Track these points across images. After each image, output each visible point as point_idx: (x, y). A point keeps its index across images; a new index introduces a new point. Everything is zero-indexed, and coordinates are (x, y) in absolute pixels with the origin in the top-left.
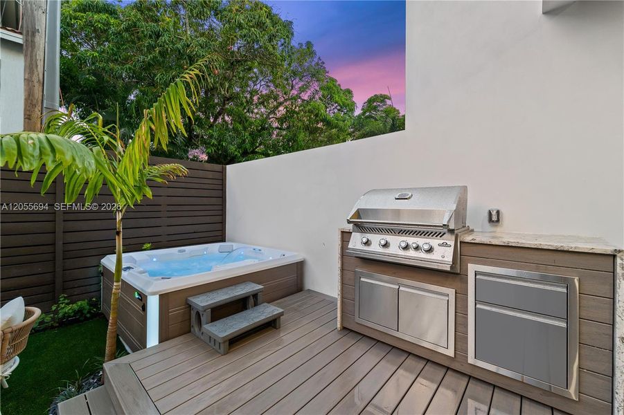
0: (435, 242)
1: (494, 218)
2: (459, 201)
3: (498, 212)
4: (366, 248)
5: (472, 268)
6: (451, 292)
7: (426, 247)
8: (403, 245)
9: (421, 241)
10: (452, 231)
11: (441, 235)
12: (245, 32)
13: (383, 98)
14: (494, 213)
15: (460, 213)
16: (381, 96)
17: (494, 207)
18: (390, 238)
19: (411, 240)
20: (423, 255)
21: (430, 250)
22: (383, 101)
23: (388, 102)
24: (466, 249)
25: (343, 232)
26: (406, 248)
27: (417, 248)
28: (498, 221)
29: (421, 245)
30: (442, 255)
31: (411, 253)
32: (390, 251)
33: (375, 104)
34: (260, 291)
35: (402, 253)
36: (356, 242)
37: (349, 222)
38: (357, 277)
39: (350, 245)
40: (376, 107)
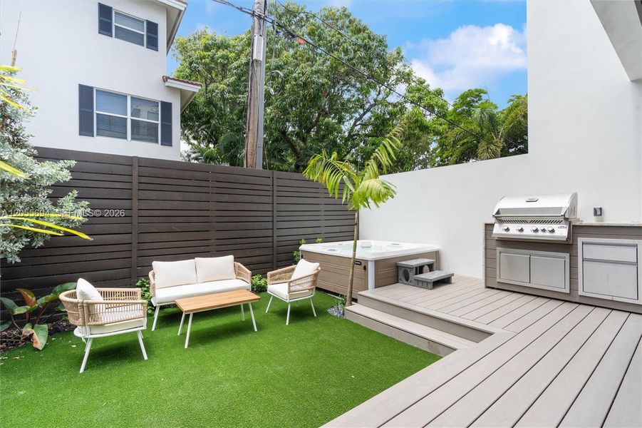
0: (555, 227)
1: (599, 213)
2: (572, 202)
3: (601, 209)
4: (506, 233)
5: (580, 240)
6: (567, 255)
7: (550, 229)
8: (534, 229)
9: (546, 226)
10: (567, 219)
11: (560, 222)
13: (478, 93)
14: (598, 209)
15: (573, 209)
16: (476, 90)
17: (598, 206)
18: (523, 226)
19: (540, 227)
20: (547, 234)
21: (553, 231)
22: (479, 96)
23: (484, 97)
24: (577, 230)
25: (486, 224)
26: (536, 231)
27: (544, 230)
28: (601, 215)
29: (546, 229)
30: (561, 232)
31: (540, 233)
32: (524, 233)
33: (468, 99)
35: (533, 234)
36: (498, 230)
37: (493, 217)
38: (498, 252)
39: (494, 232)
40: (470, 102)
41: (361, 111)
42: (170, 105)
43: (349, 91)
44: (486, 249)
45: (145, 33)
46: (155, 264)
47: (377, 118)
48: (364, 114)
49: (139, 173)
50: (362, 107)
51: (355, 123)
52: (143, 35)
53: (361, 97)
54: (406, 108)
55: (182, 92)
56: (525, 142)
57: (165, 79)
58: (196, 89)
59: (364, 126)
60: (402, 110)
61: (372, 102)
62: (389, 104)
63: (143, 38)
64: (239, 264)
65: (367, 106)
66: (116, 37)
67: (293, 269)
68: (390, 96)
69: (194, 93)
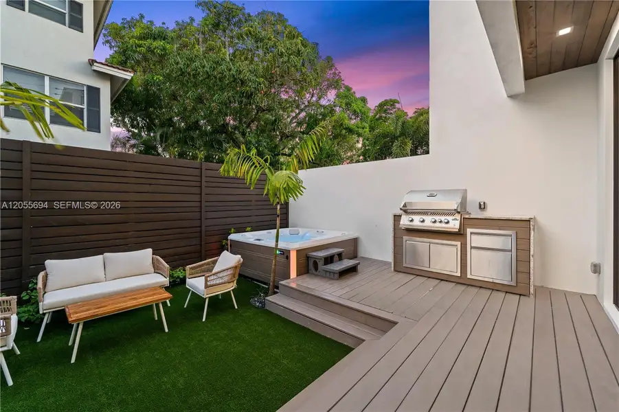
0: (450, 218)
1: (482, 207)
2: (463, 198)
3: (484, 203)
4: (411, 223)
5: (469, 231)
6: (459, 244)
7: (446, 221)
8: (433, 220)
9: (443, 218)
10: (459, 212)
11: (454, 214)
12: (286, 59)
13: (393, 103)
14: (482, 204)
15: (463, 203)
16: (391, 100)
17: (482, 200)
18: (424, 217)
19: (437, 218)
20: (443, 225)
21: (448, 222)
22: (393, 105)
23: (397, 105)
24: (466, 221)
25: (395, 216)
26: (435, 222)
27: (441, 222)
29: (443, 220)
30: (454, 224)
31: (438, 224)
32: (425, 224)
33: (385, 107)
34: (343, 252)
35: (432, 225)
36: (405, 221)
37: (401, 209)
38: (404, 240)
39: (401, 223)
40: (386, 110)
41: (297, 111)
42: (98, 90)
43: (287, 92)
44: (394, 237)
45: (66, 11)
46: (48, 262)
47: (310, 116)
48: (299, 113)
49: (31, 159)
50: (298, 107)
51: (291, 120)
52: (65, 14)
53: (297, 98)
54: (335, 111)
55: (112, 78)
56: (427, 144)
57: (92, 62)
58: (128, 76)
59: (300, 124)
60: (332, 112)
61: (306, 104)
62: (321, 106)
63: (65, 16)
64: (158, 257)
65: (303, 107)
66: (30, 11)
67: (216, 261)
68: (322, 99)
69: (126, 80)
